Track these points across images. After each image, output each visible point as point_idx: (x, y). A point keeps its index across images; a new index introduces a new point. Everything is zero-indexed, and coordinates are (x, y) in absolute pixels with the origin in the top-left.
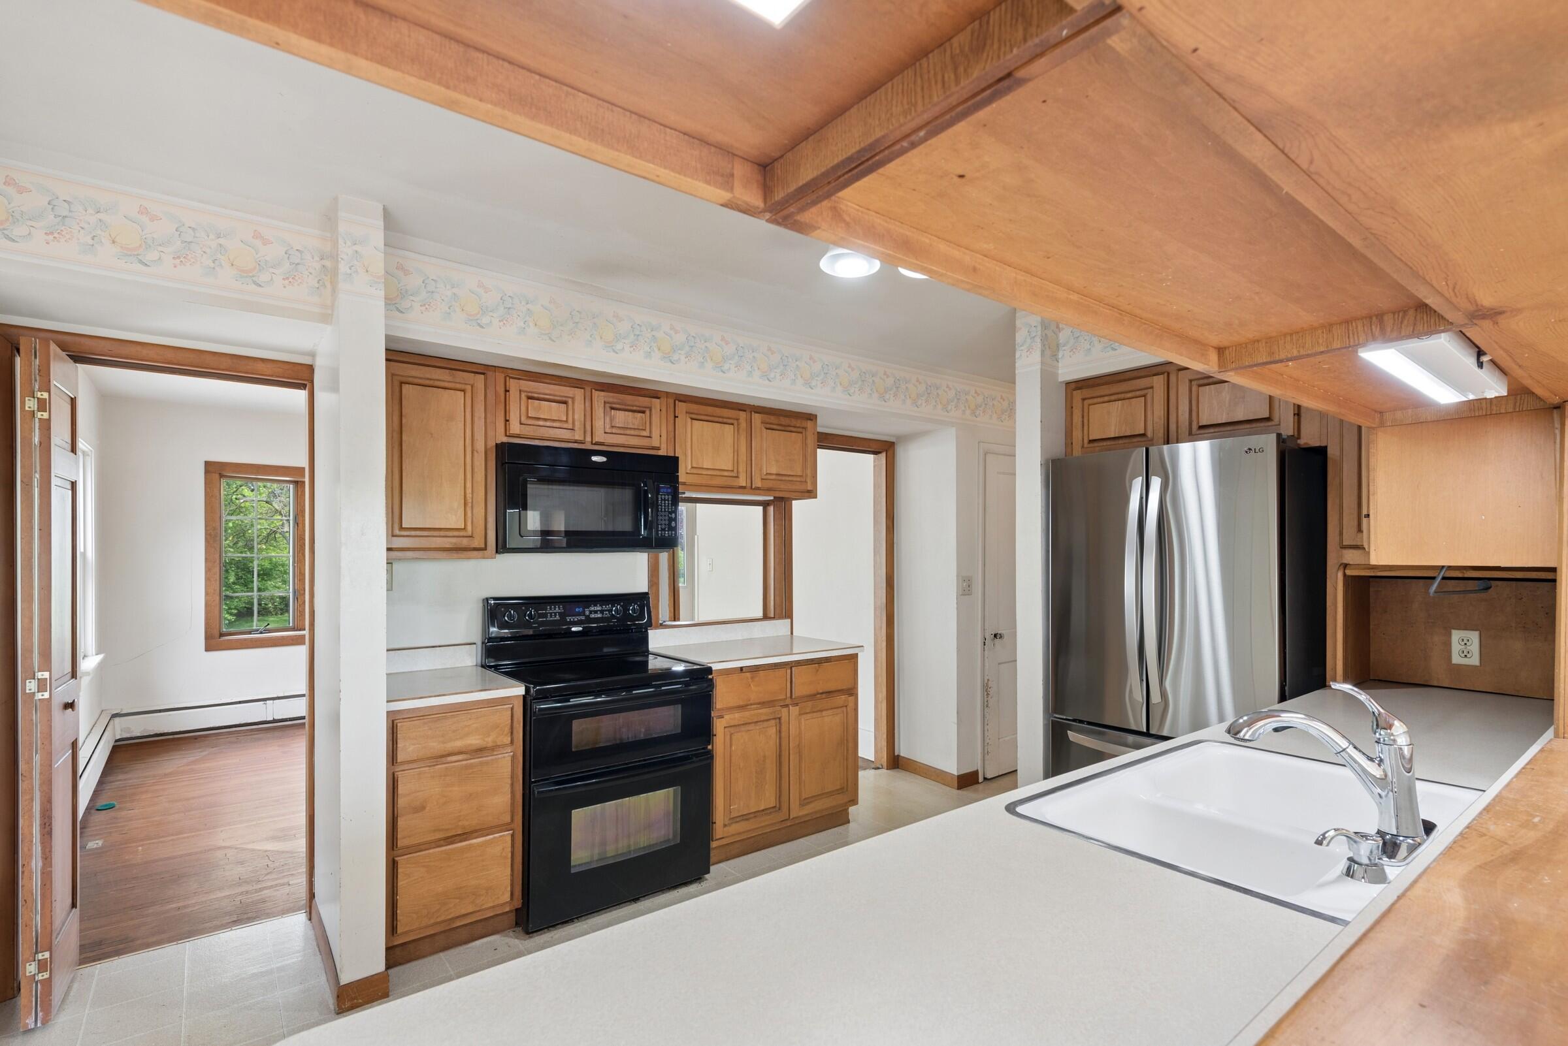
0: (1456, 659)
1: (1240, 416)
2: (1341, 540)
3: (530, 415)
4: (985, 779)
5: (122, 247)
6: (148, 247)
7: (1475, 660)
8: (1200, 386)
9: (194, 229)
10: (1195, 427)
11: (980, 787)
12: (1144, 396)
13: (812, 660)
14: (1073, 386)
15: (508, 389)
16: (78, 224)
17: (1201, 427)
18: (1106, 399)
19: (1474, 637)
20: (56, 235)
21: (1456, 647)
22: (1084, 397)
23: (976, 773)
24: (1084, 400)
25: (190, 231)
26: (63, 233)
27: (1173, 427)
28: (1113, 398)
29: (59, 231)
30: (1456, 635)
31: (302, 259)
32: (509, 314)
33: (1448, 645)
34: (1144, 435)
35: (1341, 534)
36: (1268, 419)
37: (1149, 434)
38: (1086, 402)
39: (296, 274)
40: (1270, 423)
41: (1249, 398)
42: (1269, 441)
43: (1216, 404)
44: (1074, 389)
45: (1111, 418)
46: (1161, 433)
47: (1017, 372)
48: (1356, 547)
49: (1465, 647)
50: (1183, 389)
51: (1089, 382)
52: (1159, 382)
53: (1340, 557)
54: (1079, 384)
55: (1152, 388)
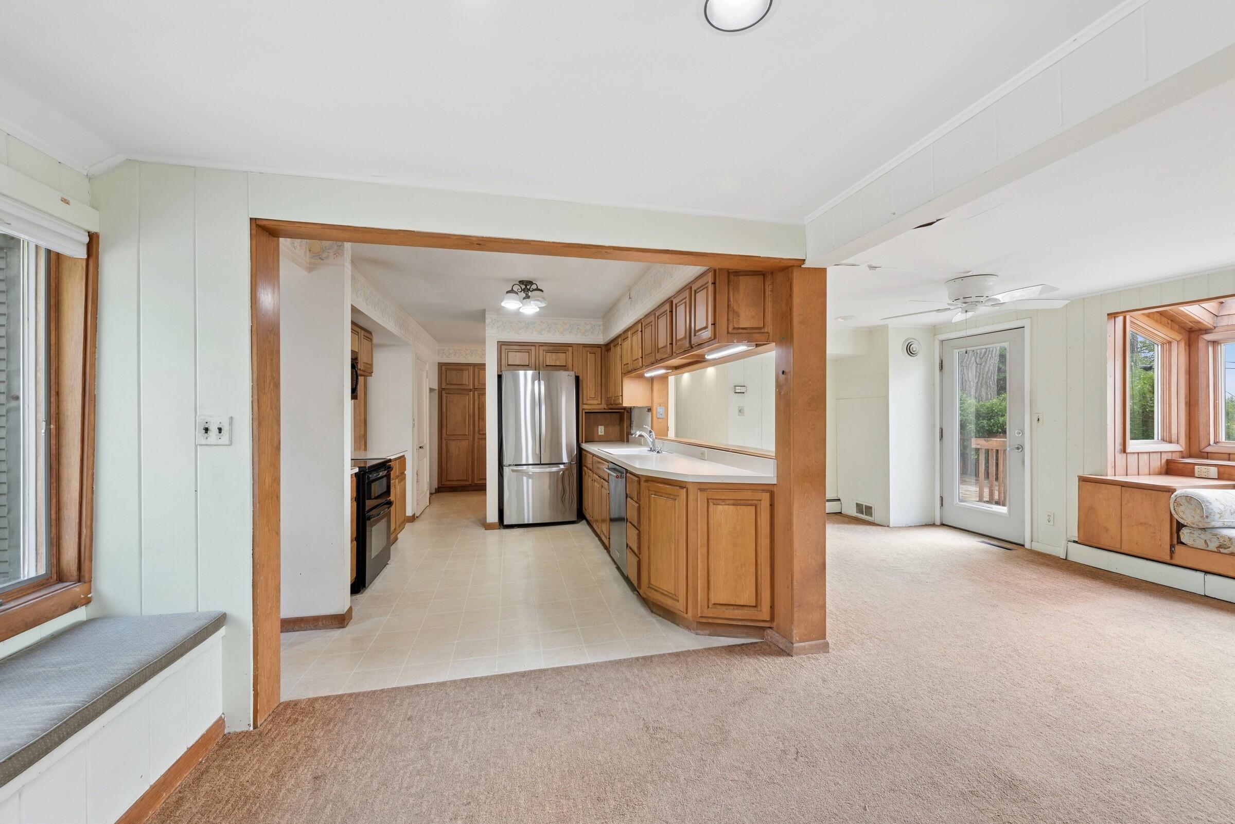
0: (600, 434)
1: (558, 364)
4: (417, 517)
7: (603, 434)
8: (546, 352)
10: (545, 365)
11: (417, 520)
14: (501, 343)
17: (547, 366)
18: (515, 351)
19: (603, 428)
21: (599, 430)
23: (414, 514)
24: (506, 349)
27: (537, 364)
28: (517, 351)
30: (600, 427)
33: (598, 430)
34: (528, 366)
35: (583, 400)
36: (565, 366)
37: (530, 365)
40: (568, 368)
41: (560, 359)
42: (572, 374)
43: (551, 359)
44: (501, 345)
45: (516, 358)
46: (533, 365)
47: (486, 335)
48: (586, 404)
49: (601, 430)
50: (541, 352)
51: (507, 343)
52: (533, 348)
53: (582, 407)
54: (503, 343)
55: (531, 350)
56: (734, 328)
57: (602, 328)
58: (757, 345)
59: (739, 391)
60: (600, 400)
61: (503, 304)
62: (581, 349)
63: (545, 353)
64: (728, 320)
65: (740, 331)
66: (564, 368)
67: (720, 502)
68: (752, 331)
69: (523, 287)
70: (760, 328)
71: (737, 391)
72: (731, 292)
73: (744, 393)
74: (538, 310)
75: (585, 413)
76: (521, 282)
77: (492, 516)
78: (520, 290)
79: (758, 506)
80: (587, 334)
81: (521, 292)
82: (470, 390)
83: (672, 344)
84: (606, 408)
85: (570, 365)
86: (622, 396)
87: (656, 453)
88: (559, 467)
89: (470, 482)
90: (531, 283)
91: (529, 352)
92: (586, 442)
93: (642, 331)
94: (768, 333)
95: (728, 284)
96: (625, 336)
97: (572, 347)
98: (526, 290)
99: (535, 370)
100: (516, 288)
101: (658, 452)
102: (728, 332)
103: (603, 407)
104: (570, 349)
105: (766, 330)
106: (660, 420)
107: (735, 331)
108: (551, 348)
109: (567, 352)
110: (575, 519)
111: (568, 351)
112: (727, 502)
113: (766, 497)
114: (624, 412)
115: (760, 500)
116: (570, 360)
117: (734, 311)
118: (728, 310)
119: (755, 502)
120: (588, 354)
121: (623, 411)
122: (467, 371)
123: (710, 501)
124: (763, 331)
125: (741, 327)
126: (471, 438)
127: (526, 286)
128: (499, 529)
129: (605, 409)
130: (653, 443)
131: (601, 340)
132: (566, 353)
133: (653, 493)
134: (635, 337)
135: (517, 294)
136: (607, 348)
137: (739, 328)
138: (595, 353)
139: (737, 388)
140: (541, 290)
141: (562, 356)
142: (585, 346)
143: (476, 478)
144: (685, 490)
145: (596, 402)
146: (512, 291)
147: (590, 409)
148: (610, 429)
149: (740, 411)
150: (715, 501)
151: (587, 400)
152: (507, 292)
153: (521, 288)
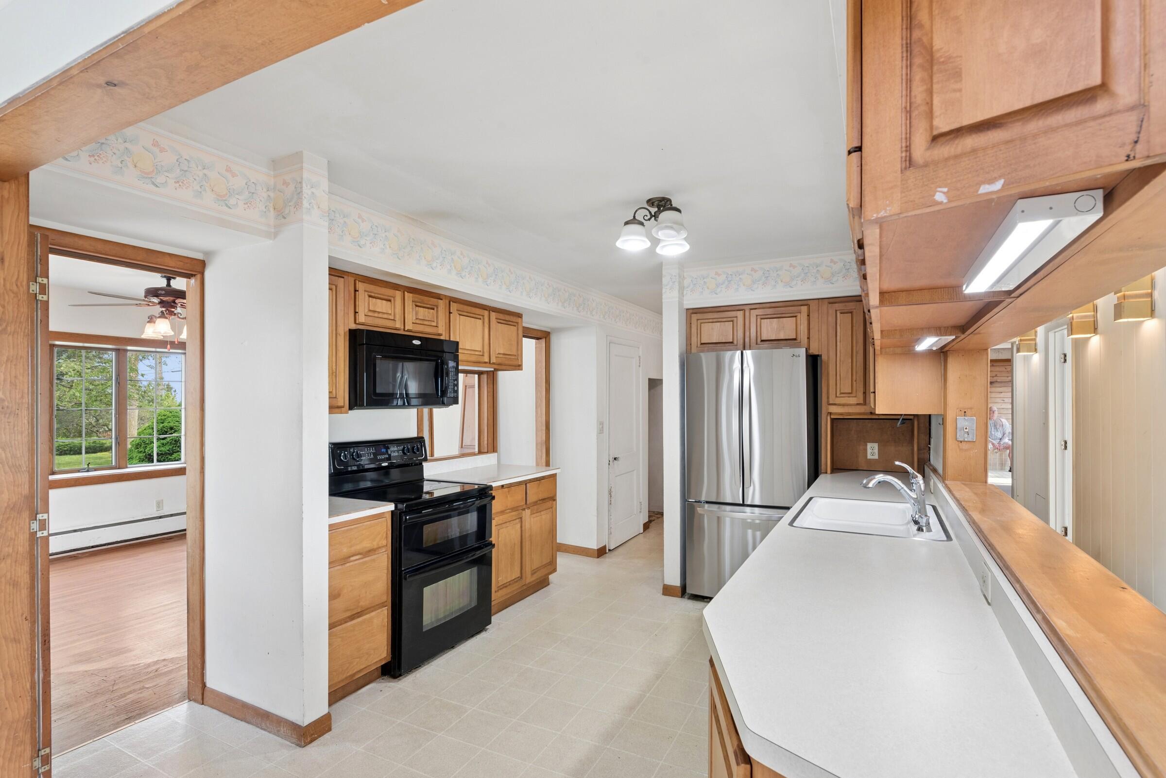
0: (869, 457)
1: (782, 337)
2: (828, 401)
3: (370, 309)
4: (609, 550)
5: (141, 171)
6: (158, 172)
7: (876, 457)
8: (762, 319)
9: (188, 161)
10: (759, 340)
11: (607, 555)
12: (732, 321)
13: (537, 478)
14: (691, 311)
15: (357, 289)
16: (111, 150)
17: (762, 341)
18: (711, 320)
19: (876, 446)
20: (96, 157)
21: (869, 451)
22: (698, 318)
23: (605, 547)
24: (698, 320)
25: (186, 162)
26: (101, 156)
27: (747, 340)
28: (715, 320)
29: (98, 154)
30: (869, 445)
31: (256, 190)
32: (375, 238)
33: (866, 450)
34: (732, 343)
35: (828, 398)
36: (795, 339)
37: (735, 342)
38: (699, 321)
39: (252, 200)
40: (795, 342)
41: (786, 327)
42: (804, 351)
43: (771, 329)
44: (692, 313)
45: (714, 332)
46: (741, 342)
48: (835, 404)
49: (872, 451)
50: (753, 320)
51: (701, 310)
52: (740, 314)
53: (828, 409)
54: (695, 311)
55: (737, 317)
60: (861, 396)
62: (825, 307)
63: (758, 320)
66: (792, 342)
69: (653, 209)
75: (832, 419)
76: (650, 202)
78: (649, 217)
80: (837, 279)
81: (649, 219)
84: (873, 412)
85: (802, 337)
92: (835, 472)
97: (807, 305)
98: (658, 214)
100: (639, 217)
103: (869, 409)
104: (805, 309)
106: (964, 446)
108: (770, 311)
109: (799, 315)
111: (800, 313)
116: (803, 328)
120: (840, 314)
127: (659, 208)
128: (679, 598)
129: (871, 414)
132: (796, 316)
135: (642, 224)
138: (853, 313)
140: (678, 210)
141: (789, 323)
142: (832, 301)
145: (853, 401)
146: (634, 221)
147: (841, 414)
148: (891, 448)
151: (836, 397)
152: (627, 223)
153: (650, 213)
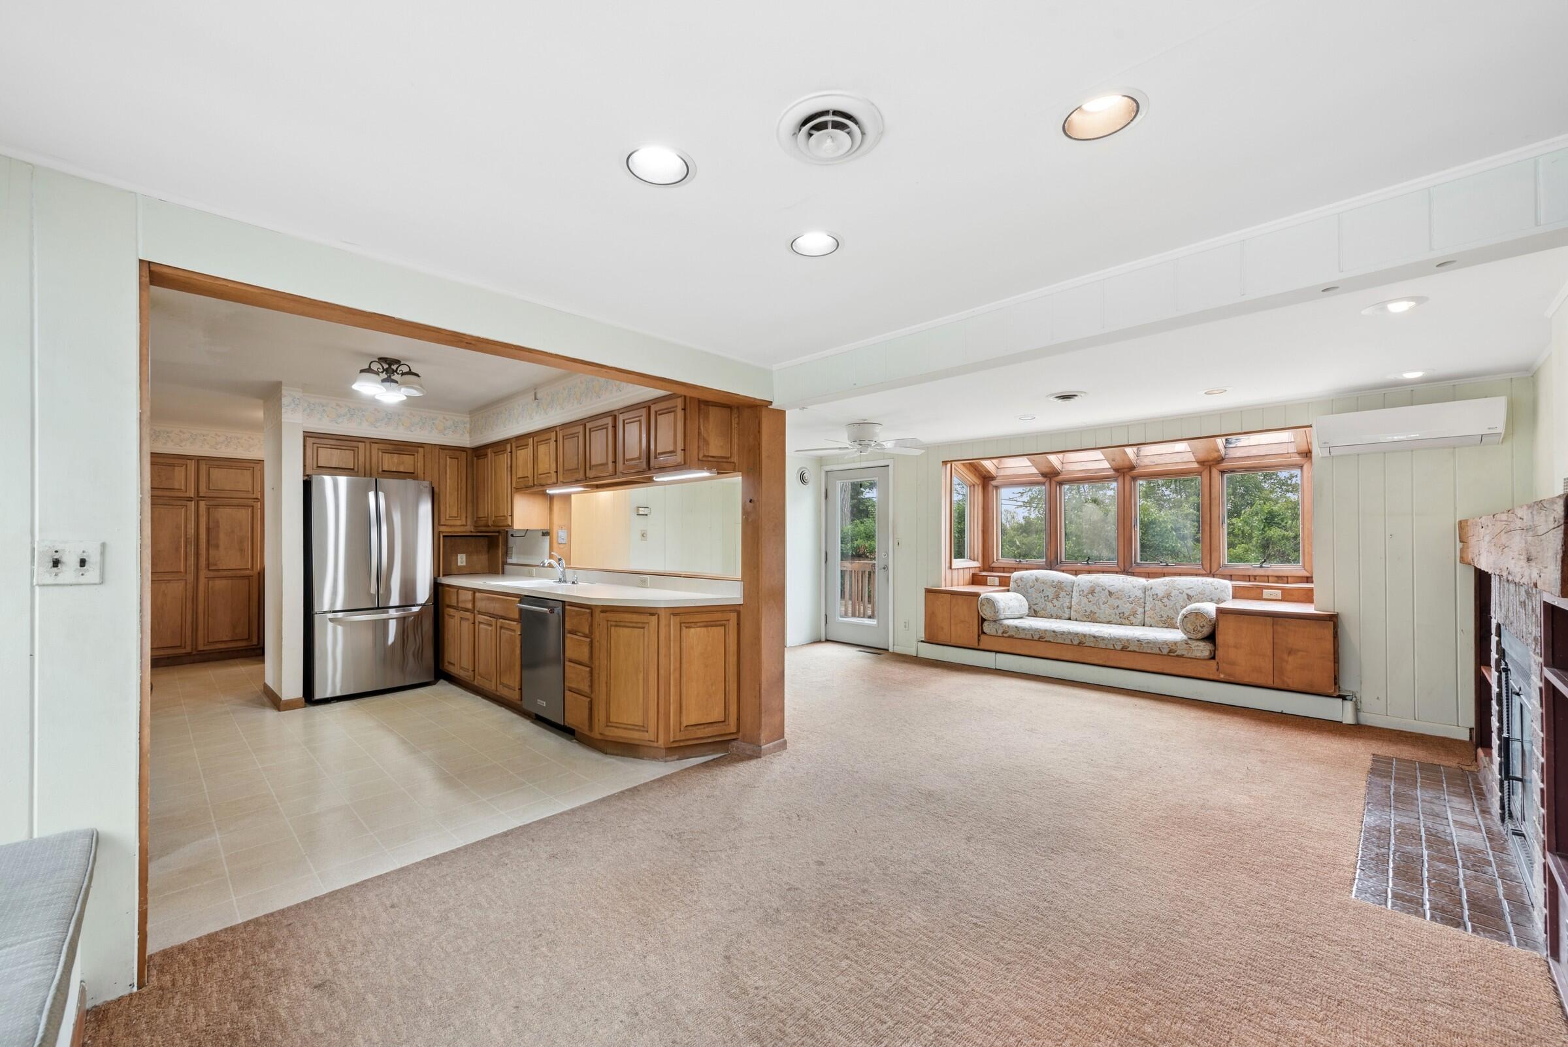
0: (459, 564)
1: (402, 469)
2: (439, 523)
7: (464, 564)
8: (382, 453)
10: (380, 470)
17: (383, 471)
18: (329, 446)
19: (464, 556)
21: (459, 560)
24: (317, 444)
27: (367, 468)
28: (333, 447)
30: (459, 556)
33: (457, 559)
34: (352, 469)
35: (439, 520)
36: (413, 473)
37: (356, 469)
40: (417, 475)
41: (406, 463)
42: (427, 483)
43: (390, 462)
44: (307, 435)
45: (328, 456)
46: (361, 469)
47: (283, 420)
48: (448, 525)
49: (462, 560)
50: (374, 452)
51: (319, 435)
52: (361, 445)
53: (439, 529)
54: (314, 435)
55: (358, 447)
56: (704, 456)
57: (468, 426)
58: (718, 473)
59: (643, 513)
60: (464, 519)
61: (355, 387)
62: (437, 451)
63: (380, 453)
64: (698, 447)
65: (710, 459)
66: (411, 475)
67: (692, 624)
68: (720, 460)
69: (386, 366)
70: (728, 458)
71: (641, 513)
72: (701, 420)
73: (646, 515)
74: (405, 398)
75: (444, 536)
76: (382, 360)
77: (292, 688)
78: (381, 370)
79: (727, 626)
80: (446, 432)
81: (382, 372)
82: (190, 499)
83: (615, 462)
84: (473, 530)
85: (420, 473)
86: (512, 516)
87: (569, 584)
88: (411, 610)
89: (188, 649)
90: (398, 362)
91: (354, 450)
92: (444, 575)
93: (556, 441)
94: (734, 463)
95: (699, 413)
96: (522, 442)
97: (423, 447)
98: (390, 371)
99: (365, 476)
100: (375, 367)
101: (573, 583)
102: (699, 460)
103: (469, 528)
104: (421, 450)
105: (732, 461)
106: (561, 546)
107: (704, 459)
108: (390, 447)
109: (416, 454)
110: (432, 679)
111: (418, 452)
112: (699, 624)
113: (733, 616)
114: (497, 537)
115: (728, 620)
116: (420, 464)
117: (704, 439)
118: (699, 438)
119: (724, 622)
120: (448, 459)
121: (497, 534)
122: (185, 466)
123: (682, 625)
124: (729, 460)
125: (710, 455)
126: (190, 577)
127: (390, 365)
128: (305, 707)
129: (471, 532)
130: (563, 573)
131: (465, 440)
132: (414, 455)
133: (614, 623)
134: (542, 449)
135: (379, 375)
136: (479, 452)
137: (708, 456)
138: (457, 458)
139: (640, 509)
140: (417, 375)
141: (408, 459)
142: (443, 448)
143: (200, 641)
144: (657, 616)
145: (459, 523)
146: (369, 370)
147: (450, 532)
148: (475, 558)
149: (643, 535)
150: (687, 625)
151: (446, 520)
152: (362, 371)
153: (383, 367)
